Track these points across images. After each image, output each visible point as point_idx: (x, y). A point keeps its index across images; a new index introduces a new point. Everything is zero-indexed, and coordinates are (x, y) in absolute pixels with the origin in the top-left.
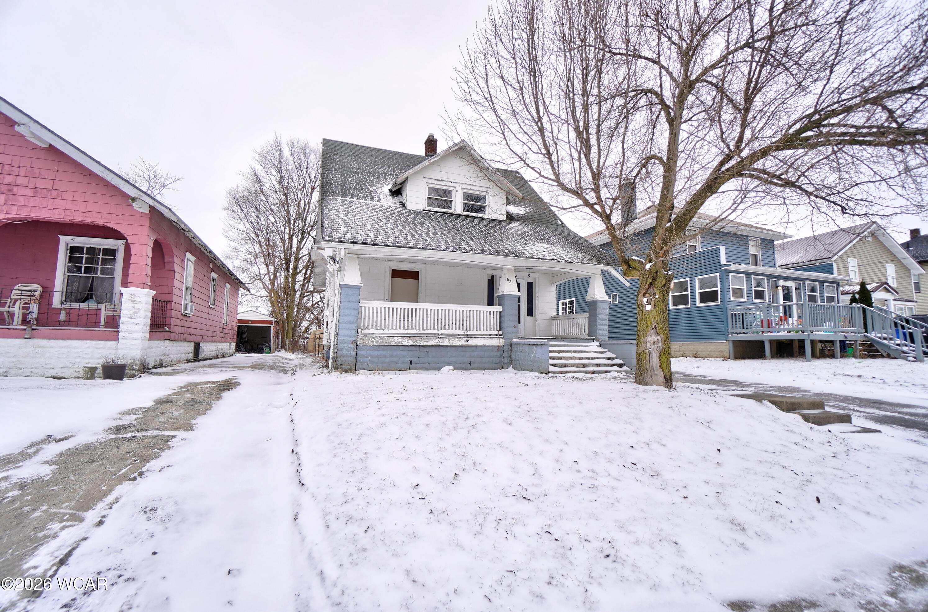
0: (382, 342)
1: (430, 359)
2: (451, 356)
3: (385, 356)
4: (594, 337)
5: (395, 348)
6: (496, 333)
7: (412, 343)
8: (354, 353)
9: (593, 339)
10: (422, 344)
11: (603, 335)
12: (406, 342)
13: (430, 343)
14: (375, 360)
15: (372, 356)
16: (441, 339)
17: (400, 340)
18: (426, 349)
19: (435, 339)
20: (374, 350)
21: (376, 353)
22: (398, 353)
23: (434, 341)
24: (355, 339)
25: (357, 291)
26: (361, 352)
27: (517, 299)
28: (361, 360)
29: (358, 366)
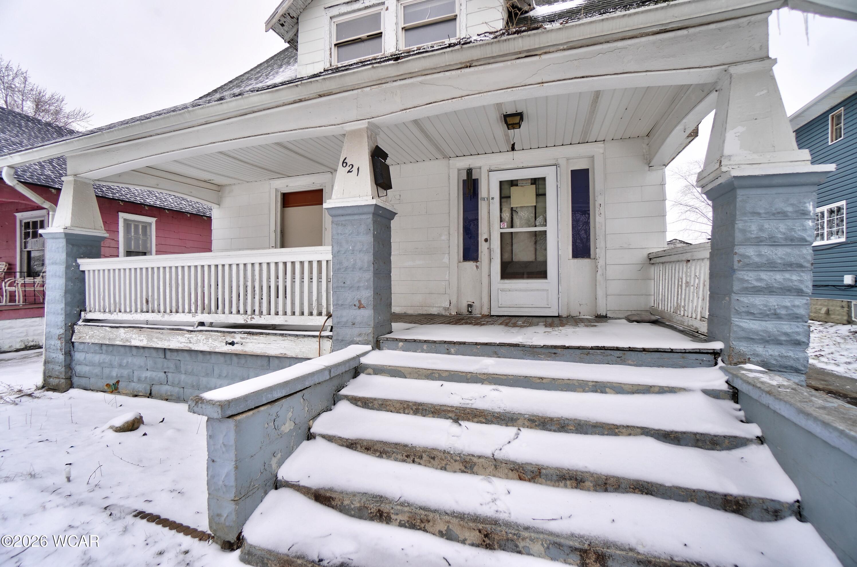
0: (104, 338)
1: (183, 377)
4: (718, 345)
5: (122, 349)
6: (319, 321)
7: (144, 343)
8: (61, 357)
9: (716, 354)
14: (97, 370)
15: (92, 364)
16: (193, 335)
17: (128, 336)
19: (183, 335)
20: (95, 352)
21: (97, 358)
22: (130, 360)
23: (180, 338)
24: (62, 331)
25: (62, 243)
26: (78, 356)
27: (369, 219)
28: (79, 369)
29: (75, 380)
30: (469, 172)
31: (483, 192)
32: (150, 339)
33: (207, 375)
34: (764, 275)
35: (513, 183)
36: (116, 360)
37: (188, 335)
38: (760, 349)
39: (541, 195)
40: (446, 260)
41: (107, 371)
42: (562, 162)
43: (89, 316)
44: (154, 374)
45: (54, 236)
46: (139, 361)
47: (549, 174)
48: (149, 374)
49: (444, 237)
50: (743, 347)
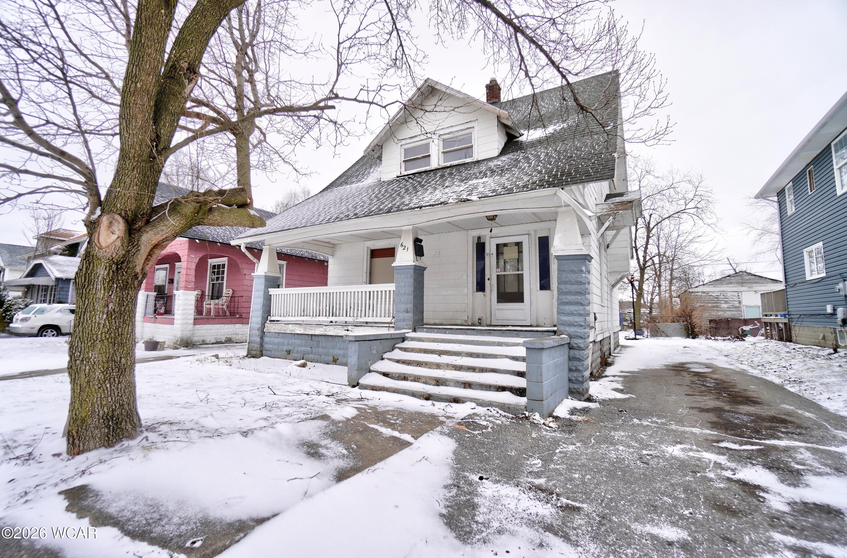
0: (281, 329)
1: (320, 350)
2: (340, 348)
3: (283, 344)
5: (290, 335)
6: (389, 320)
7: (302, 332)
8: (258, 339)
9: (555, 332)
10: (310, 333)
11: (571, 325)
12: (299, 330)
13: (318, 331)
14: (276, 347)
15: (273, 344)
16: (327, 327)
17: (294, 328)
18: (317, 339)
20: (275, 337)
21: (276, 340)
22: (294, 341)
23: (321, 329)
24: (260, 326)
25: (263, 280)
26: (266, 339)
27: (412, 271)
28: (266, 346)
29: (264, 352)
30: (479, 238)
31: (487, 251)
32: (305, 330)
33: (333, 348)
34: (568, 297)
35: (505, 245)
36: (286, 341)
37: (325, 327)
38: (567, 329)
39: (520, 252)
40: (466, 291)
41: (281, 347)
42: (532, 233)
43: (272, 319)
44: (305, 348)
45: (259, 277)
46: (298, 342)
47: (524, 239)
48: (303, 348)
49: (465, 277)
50: (562, 328)
